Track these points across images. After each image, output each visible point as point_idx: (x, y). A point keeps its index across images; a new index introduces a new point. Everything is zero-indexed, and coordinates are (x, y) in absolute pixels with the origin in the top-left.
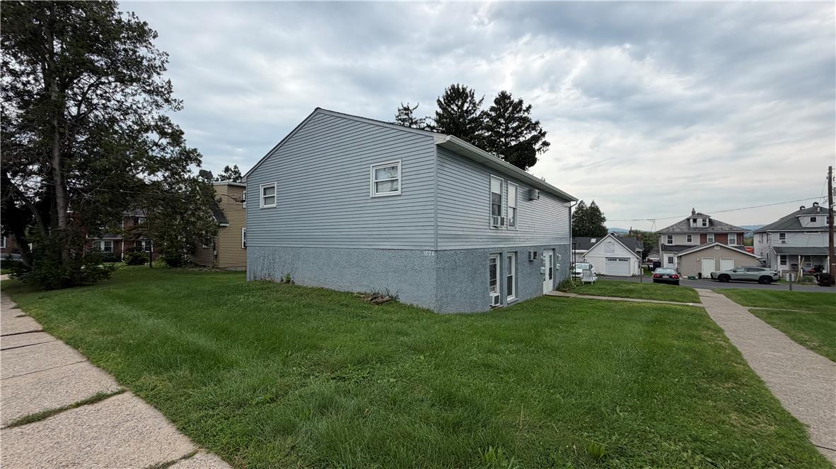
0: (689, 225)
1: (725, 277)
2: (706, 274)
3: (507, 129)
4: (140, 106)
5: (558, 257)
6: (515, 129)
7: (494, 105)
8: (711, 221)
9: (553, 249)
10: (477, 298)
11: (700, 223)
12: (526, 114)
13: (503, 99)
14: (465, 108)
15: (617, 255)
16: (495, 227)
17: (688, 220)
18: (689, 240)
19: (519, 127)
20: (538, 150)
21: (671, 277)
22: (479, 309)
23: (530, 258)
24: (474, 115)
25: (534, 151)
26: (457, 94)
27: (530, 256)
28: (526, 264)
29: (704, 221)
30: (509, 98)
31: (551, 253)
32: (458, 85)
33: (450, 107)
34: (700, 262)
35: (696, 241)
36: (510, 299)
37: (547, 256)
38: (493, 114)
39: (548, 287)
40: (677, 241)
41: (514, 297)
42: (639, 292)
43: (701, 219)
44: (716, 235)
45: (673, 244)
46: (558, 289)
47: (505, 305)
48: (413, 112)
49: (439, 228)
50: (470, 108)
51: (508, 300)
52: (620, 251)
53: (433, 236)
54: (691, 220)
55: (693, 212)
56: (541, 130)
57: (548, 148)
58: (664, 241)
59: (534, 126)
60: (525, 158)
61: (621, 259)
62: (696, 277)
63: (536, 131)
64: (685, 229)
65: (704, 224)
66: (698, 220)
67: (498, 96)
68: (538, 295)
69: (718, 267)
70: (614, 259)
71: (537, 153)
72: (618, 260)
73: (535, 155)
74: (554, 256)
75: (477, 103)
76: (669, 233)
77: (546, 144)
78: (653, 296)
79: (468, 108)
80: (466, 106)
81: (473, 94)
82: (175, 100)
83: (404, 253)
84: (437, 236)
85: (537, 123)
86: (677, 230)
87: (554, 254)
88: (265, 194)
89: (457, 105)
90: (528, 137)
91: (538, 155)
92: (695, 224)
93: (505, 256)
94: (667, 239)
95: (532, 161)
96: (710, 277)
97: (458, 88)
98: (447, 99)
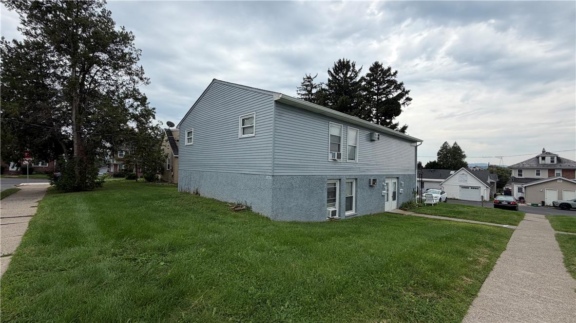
0: (538, 162)
1: (565, 206)
2: (549, 202)
3: (379, 89)
4: (128, 83)
5: (401, 184)
6: (384, 89)
7: (370, 72)
8: (559, 159)
9: (398, 178)
10: (313, 211)
11: (548, 160)
12: (393, 78)
13: (376, 68)
14: (348, 76)
15: (469, 184)
16: (334, 160)
17: (538, 157)
18: (538, 174)
19: (388, 87)
20: (404, 104)
21: (509, 203)
22: (315, 219)
23: (370, 184)
24: (355, 80)
25: (399, 105)
26: (343, 66)
27: (370, 182)
28: (367, 188)
29: (552, 158)
30: (381, 66)
31: (395, 180)
32: (344, 59)
33: (338, 75)
34: (543, 192)
35: (544, 175)
36: (348, 213)
37: (391, 183)
38: (368, 78)
39: (391, 206)
40: (525, 175)
41: (354, 212)
42: (467, 213)
43: (550, 158)
44: (564, 171)
45: (523, 177)
46: (400, 208)
47: (343, 218)
48: (314, 80)
49: (275, 160)
50: (352, 75)
51: (346, 214)
52: (472, 181)
53: (271, 165)
54: (540, 158)
55: (544, 151)
56: (404, 89)
57: (410, 102)
58: (515, 174)
59: (399, 86)
60: (391, 110)
61: (473, 188)
62: (539, 205)
63: (401, 89)
64: (534, 165)
65: (552, 162)
66: (546, 158)
67: (372, 66)
68: (379, 211)
69: (560, 197)
70: (467, 187)
71: (402, 106)
72: (470, 188)
73: (400, 107)
74: (398, 183)
75: (357, 71)
76: (520, 169)
77: (409, 99)
78: (477, 218)
79: (351, 75)
80: (349, 73)
81: (354, 65)
82: (146, 78)
83: (255, 177)
84: (275, 166)
85: (402, 84)
86: (527, 166)
87: (398, 181)
88: (188, 136)
89: (343, 74)
90: (395, 94)
91: (402, 108)
92: (543, 162)
93: (344, 181)
94: (518, 173)
95: (398, 112)
96: (552, 205)
97: (344, 62)
98: (336, 69)
